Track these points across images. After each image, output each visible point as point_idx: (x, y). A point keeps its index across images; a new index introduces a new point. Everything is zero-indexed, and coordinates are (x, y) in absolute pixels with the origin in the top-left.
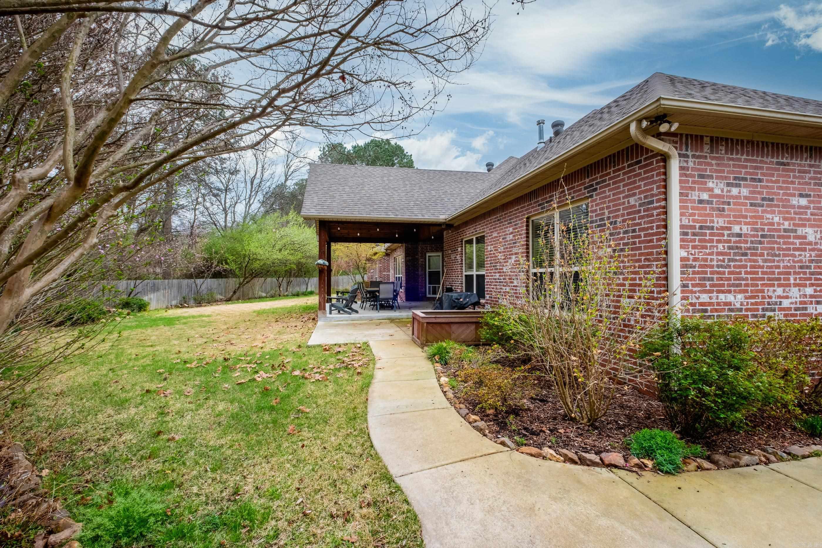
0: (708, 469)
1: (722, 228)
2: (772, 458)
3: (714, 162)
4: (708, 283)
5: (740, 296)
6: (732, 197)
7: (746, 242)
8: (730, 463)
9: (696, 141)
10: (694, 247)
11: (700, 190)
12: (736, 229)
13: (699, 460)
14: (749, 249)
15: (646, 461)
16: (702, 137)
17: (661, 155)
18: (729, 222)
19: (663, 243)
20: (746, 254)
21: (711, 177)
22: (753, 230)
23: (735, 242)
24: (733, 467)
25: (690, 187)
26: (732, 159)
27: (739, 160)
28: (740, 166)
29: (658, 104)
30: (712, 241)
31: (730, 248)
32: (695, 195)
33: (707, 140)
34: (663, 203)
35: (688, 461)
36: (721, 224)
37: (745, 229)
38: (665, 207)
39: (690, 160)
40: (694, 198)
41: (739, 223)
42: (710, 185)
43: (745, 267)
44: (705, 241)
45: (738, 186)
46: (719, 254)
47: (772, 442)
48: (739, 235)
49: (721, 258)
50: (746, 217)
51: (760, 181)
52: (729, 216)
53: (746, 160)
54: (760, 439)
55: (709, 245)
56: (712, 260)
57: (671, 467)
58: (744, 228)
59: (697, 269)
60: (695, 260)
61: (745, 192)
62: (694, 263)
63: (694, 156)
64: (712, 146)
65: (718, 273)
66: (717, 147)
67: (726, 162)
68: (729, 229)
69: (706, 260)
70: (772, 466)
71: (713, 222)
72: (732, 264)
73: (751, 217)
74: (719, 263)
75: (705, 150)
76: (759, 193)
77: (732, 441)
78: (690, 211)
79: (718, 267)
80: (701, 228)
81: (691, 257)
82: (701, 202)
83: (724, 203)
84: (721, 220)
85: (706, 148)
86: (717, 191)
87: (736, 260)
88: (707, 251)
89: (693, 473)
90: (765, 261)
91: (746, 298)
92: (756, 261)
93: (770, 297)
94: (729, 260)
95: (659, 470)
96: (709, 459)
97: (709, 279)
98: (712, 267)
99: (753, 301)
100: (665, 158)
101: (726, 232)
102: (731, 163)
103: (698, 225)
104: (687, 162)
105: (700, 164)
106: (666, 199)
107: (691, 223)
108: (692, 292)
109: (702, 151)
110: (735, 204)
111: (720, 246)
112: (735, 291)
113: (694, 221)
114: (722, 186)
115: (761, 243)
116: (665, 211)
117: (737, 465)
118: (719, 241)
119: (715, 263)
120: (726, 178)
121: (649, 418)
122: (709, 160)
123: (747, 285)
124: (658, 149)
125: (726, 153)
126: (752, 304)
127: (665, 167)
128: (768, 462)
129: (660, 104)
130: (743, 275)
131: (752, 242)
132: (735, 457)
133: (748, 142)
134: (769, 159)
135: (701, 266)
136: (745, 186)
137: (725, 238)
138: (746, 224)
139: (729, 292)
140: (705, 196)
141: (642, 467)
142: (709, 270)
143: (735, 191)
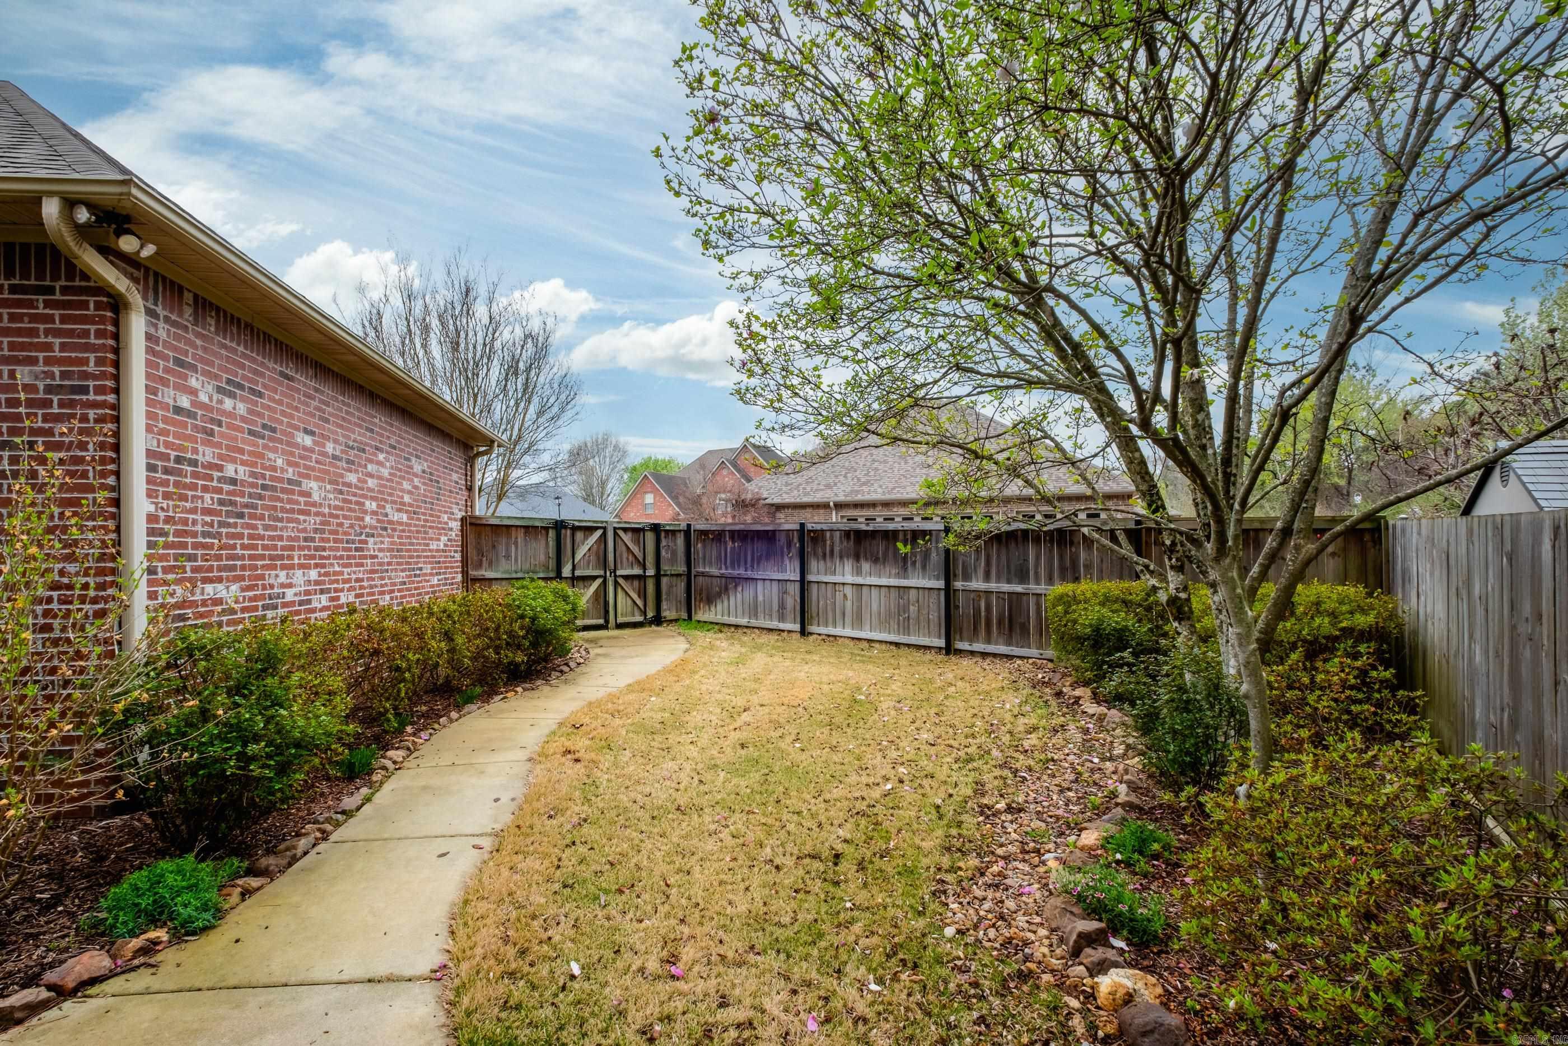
0: (258, 889)
1: (211, 466)
2: (328, 827)
3: (199, 342)
4: (188, 565)
5: (234, 588)
6: (224, 413)
7: (242, 494)
8: (285, 862)
9: (172, 291)
10: (167, 496)
11: (177, 387)
12: (230, 470)
13: (240, 882)
14: (246, 506)
15: (152, 935)
16: (181, 289)
17: (109, 295)
18: (221, 457)
19: (111, 481)
20: (241, 516)
21: (194, 368)
22: (253, 474)
23: (229, 493)
24: (290, 865)
25: (161, 378)
26: (225, 347)
27: (234, 351)
28: (235, 363)
29: (123, 189)
30: (194, 487)
31: (221, 502)
32: (168, 395)
33: (188, 297)
34: (111, 398)
35: (225, 891)
36: (209, 458)
37: (242, 472)
38: (115, 407)
39: (161, 324)
40: (167, 400)
41: (234, 460)
42: (193, 382)
43: (241, 536)
44: (186, 486)
45: (232, 395)
46: (207, 512)
47: (316, 808)
48: (233, 481)
49: (208, 519)
50: (242, 451)
51: (260, 395)
52: (219, 445)
53: (244, 356)
54: (299, 810)
55: (190, 493)
56: (195, 522)
57: (207, 916)
58: (241, 469)
59: (171, 539)
60: (168, 520)
61: (242, 408)
62: (166, 527)
63: (167, 319)
64: (196, 313)
65: (204, 546)
66: (204, 318)
67: (215, 348)
68: (220, 468)
69: (185, 521)
70: (333, 837)
71: (195, 451)
72: (224, 530)
73: (250, 453)
74: (206, 528)
75: (186, 316)
76: (260, 415)
77: (265, 830)
78: (161, 425)
79: (205, 534)
80: (178, 460)
81: (162, 515)
82: (178, 410)
83: (212, 421)
84: (209, 451)
85: (188, 311)
86: (203, 398)
87: (229, 525)
88: (188, 505)
89: (242, 906)
90: (266, 528)
91: (243, 590)
92: (254, 527)
93: (272, 587)
94: (221, 524)
95: (187, 934)
96: (252, 872)
97: (191, 558)
98: (195, 535)
99: (251, 594)
100: (117, 305)
101: (216, 474)
102: (223, 352)
103: (173, 454)
104: (156, 326)
105: (177, 337)
106: (117, 391)
107: (162, 449)
108: (166, 583)
109: (181, 314)
110: (229, 426)
111: (207, 497)
112: (228, 580)
113: (167, 445)
114: (210, 388)
115: (261, 497)
116: (116, 416)
117: (294, 860)
118: (205, 489)
119: (199, 528)
120: (216, 377)
121: (103, 859)
122: (191, 336)
123: (243, 568)
124: (104, 280)
125: (217, 333)
126: (251, 599)
127: (116, 323)
128: (325, 836)
129: (129, 194)
130: (239, 551)
131: (250, 496)
132: (287, 849)
133: (247, 325)
134: (271, 365)
135: (178, 533)
136: (243, 399)
137: (215, 484)
138: (243, 463)
139: (220, 580)
140: (185, 402)
141: (150, 949)
142: (189, 540)
143: (228, 404)
